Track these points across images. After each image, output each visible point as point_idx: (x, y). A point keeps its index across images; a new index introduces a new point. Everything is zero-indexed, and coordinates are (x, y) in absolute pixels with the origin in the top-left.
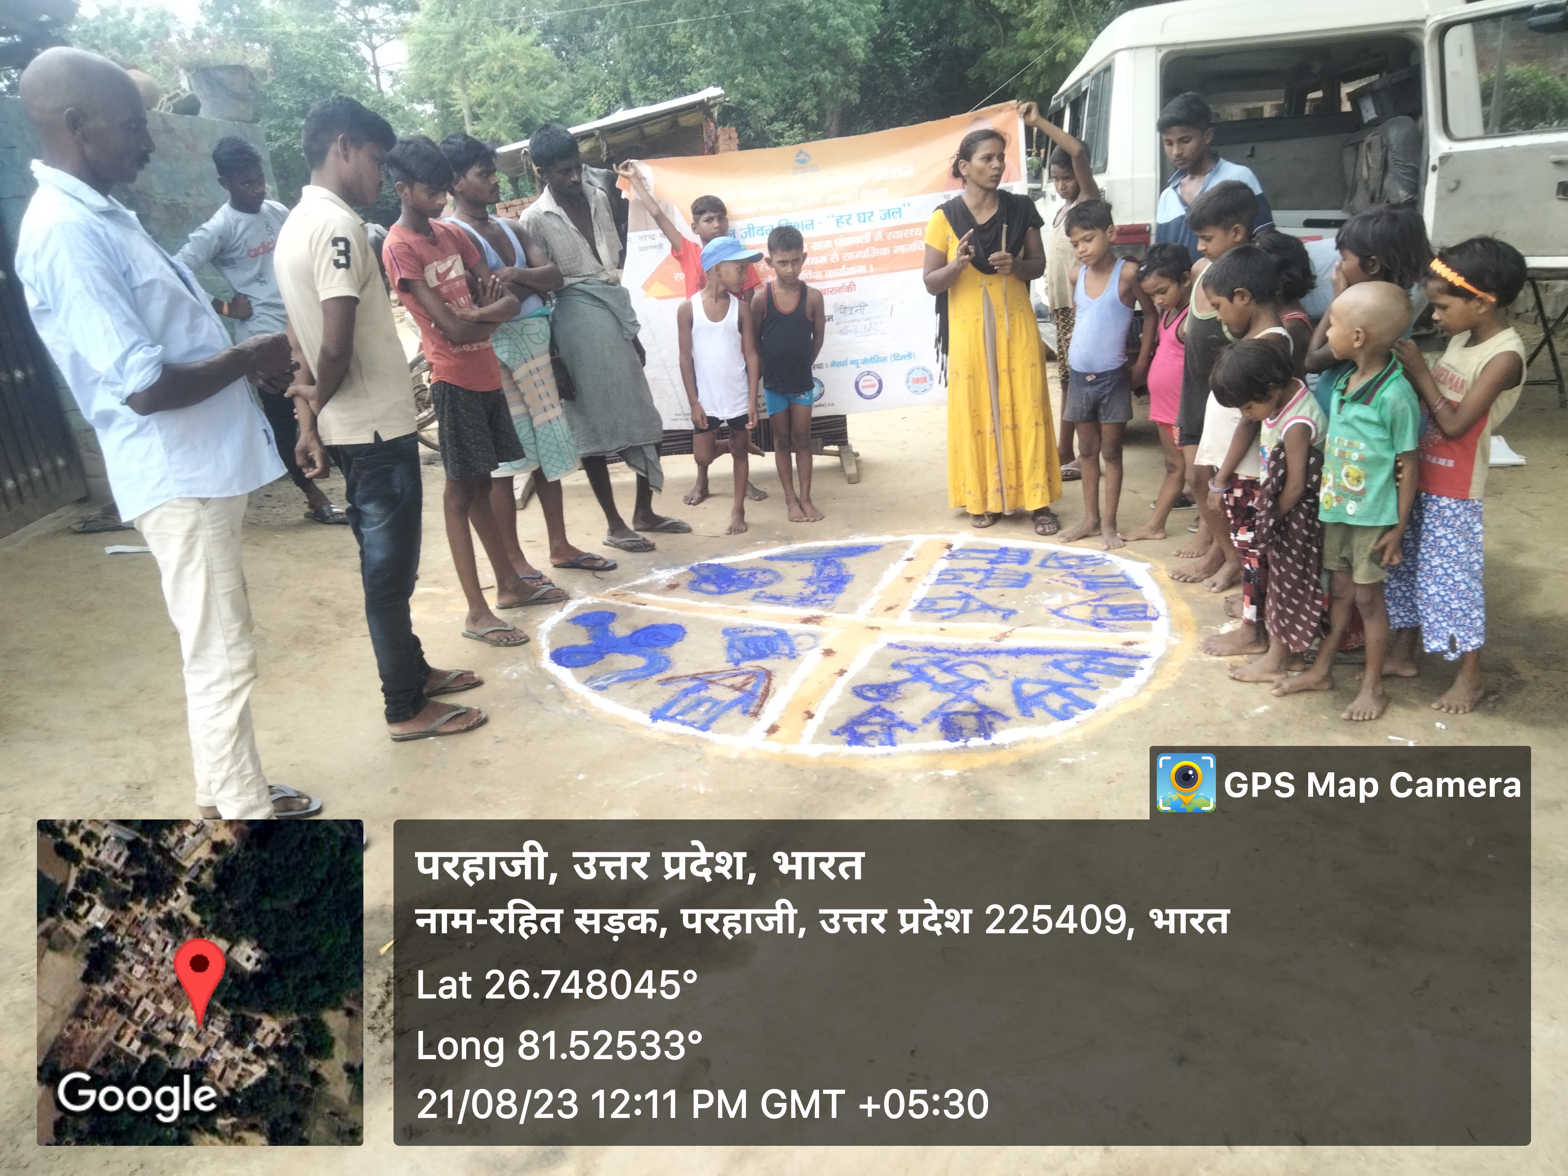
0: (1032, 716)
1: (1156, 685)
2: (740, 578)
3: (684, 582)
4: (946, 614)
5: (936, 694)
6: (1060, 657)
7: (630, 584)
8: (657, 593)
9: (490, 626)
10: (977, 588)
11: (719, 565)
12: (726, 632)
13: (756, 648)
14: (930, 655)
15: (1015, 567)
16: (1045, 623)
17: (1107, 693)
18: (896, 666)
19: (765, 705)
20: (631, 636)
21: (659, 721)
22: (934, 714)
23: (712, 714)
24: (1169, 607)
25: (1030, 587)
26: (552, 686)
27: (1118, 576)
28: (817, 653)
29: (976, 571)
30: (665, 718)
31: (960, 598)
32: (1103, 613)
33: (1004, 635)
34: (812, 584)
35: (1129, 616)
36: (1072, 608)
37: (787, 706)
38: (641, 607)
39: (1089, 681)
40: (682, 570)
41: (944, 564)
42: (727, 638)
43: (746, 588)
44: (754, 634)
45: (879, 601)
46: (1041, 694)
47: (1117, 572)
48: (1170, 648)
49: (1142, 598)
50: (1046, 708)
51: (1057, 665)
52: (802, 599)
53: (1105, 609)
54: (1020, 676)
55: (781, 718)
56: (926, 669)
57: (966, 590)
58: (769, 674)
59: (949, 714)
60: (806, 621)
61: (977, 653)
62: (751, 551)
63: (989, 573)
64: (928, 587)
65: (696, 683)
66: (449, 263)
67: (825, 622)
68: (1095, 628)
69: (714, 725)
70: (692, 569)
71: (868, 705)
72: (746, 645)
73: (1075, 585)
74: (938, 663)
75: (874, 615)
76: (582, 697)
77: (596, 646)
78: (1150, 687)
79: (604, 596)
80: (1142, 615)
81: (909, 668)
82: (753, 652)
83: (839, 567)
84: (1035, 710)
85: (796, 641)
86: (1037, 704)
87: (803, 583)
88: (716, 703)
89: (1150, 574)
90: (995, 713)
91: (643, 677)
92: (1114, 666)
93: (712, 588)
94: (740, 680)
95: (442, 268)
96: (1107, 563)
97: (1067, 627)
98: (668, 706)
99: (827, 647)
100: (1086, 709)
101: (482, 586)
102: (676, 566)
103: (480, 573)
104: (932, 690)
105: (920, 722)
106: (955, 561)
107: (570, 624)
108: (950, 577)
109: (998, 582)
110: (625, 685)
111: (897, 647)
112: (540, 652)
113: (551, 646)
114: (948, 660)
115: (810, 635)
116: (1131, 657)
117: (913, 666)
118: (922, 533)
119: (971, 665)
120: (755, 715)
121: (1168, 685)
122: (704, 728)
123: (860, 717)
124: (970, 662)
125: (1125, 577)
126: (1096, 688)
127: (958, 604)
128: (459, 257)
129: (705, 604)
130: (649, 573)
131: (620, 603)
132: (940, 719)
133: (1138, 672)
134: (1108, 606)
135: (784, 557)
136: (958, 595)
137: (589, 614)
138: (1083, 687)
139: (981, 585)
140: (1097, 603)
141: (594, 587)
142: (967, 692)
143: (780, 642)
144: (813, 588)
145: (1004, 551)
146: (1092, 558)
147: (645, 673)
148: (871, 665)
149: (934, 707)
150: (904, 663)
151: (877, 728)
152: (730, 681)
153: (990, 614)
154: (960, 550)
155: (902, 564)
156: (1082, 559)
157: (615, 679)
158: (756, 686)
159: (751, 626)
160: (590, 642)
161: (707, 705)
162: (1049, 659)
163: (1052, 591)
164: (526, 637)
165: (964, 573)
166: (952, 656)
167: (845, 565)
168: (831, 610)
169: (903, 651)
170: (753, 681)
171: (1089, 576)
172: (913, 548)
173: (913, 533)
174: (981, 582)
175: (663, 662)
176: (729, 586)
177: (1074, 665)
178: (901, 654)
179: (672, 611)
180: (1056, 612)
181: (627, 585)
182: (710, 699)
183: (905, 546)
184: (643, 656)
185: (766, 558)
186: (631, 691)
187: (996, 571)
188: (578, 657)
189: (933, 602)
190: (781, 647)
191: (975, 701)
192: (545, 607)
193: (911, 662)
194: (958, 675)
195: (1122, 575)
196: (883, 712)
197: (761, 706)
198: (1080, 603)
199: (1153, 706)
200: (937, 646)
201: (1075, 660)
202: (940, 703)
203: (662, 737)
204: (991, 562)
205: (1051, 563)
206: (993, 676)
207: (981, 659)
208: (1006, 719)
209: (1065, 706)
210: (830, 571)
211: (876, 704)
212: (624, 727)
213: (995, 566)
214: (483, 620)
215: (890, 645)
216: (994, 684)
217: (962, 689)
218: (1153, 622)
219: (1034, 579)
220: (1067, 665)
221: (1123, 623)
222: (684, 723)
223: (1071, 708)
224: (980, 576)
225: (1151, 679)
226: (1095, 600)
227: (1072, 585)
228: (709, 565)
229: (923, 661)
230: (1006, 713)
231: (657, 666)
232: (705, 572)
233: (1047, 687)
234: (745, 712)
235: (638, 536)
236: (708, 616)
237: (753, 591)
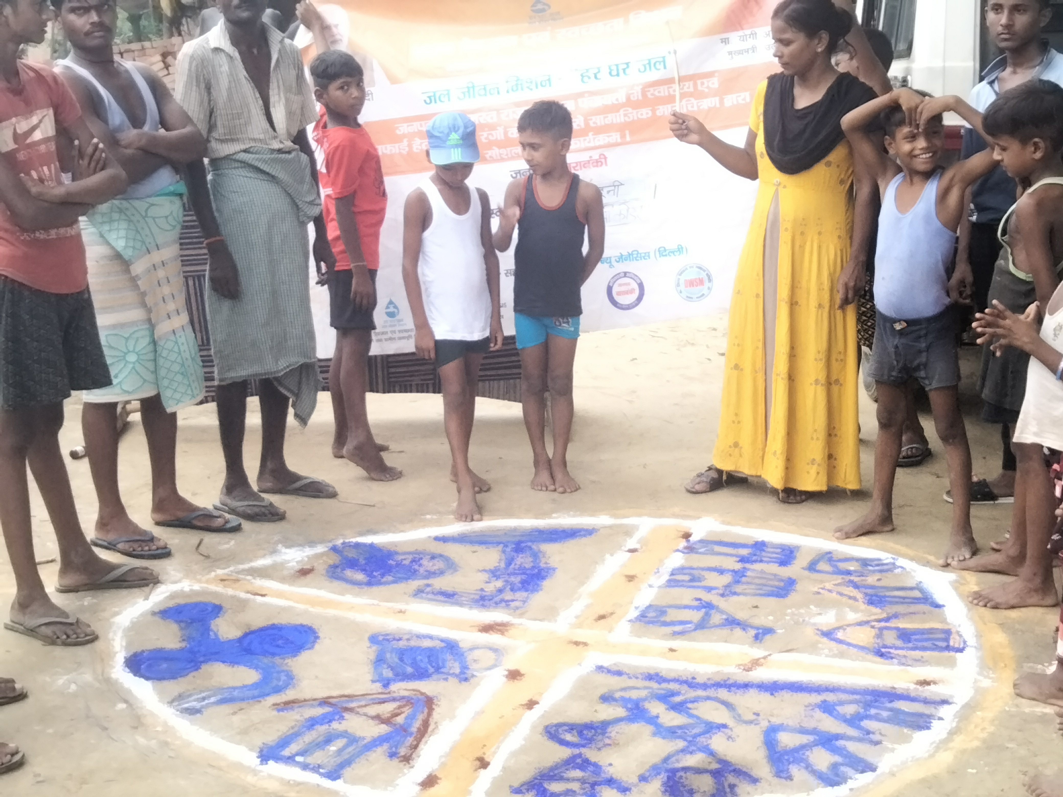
0: (790, 778)
1: (959, 742)
2: (399, 565)
3: (321, 567)
4: (678, 628)
5: (659, 741)
6: (830, 697)
7: (246, 566)
8: (283, 580)
9: (45, 615)
10: (723, 595)
11: (372, 546)
12: (374, 639)
13: (414, 664)
14: (654, 685)
15: (774, 568)
16: (813, 648)
17: (893, 750)
18: (606, 698)
19: (421, 746)
20: (240, 640)
21: (271, 763)
22: (655, 770)
23: (345, 756)
24: (979, 636)
25: (793, 597)
26: (123, 706)
27: (911, 589)
28: (499, 675)
29: (721, 571)
30: (278, 759)
31: (698, 608)
32: (890, 638)
33: (756, 663)
34: (497, 577)
35: (925, 644)
36: (849, 629)
37: (453, 749)
38: (259, 598)
39: (868, 732)
40: (320, 549)
41: (678, 560)
42: (375, 648)
43: (407, 579)
44: (413, 643)
45: (588, 606)
46: (803, 747)
47: (911, 583)
48: (980, 692)
49: (944, 621)
50: (809, 767)
51: (827, 708)
52: (483, 598)
53: (893, 634)
54: (776, 721)
55: (443, 765)
56: (647, 705)
57: (707, 597)
58: (429, 702)
59: (678, 770)
60: (487, 628)
61: (718, 685)
62: (416, 528)
63: (738, 576)
64: (655, 591)
65: (327, 709)
66: (35, 120)
67: (512, 632)
68: (878, 659)
69: (347, 772)
70: (334, 549)
71: (565, 753)
72: (401, 660)
73: (855, 599)
74: (664, 698)
75: (579, 626)
76: (165, 724)
77: (191, 651)
78: (951, 745)
79: (207, 582)
80: (944, 644)
81: (624, 702)
82: (409, 670)
83: (536, 556)
84: (795, 770)
85: (470, 657)
86: (798, 761)
87: (485, 576)
88: (352, 739)
89: (956, 589)
90: (740, 772)
91: (254, 697)
92: (904, 712)
93: (360, 576)
94: (389, 707)
95: (23, 126)
96: (898, 571)
97: (841, 655)
98: (285, 742)
99: (512, 667)
100: (863, 772)
101: (38, 559)
102: (312, 543)
103: (36, 541)
104: (654, 734)
105: (635, 780)
106: (694, 556)
107: (157, 619)
108: (687, 578)
109: (750, 589)
110: (226, 709)
111: (609, 671)
112: (111, 655)
113: (127, 648)
114: (678, 694)
115: (491, 649)
116: (926, 702)
117: (630, 700)
118: (650, 515)
119: (709, 703)
120: (407, 759)
121: (976, 743)
122: (334, 775)
123: (552, 769)
124: (708, 698)
125: (921, 590)
126: (877, 743)
127: (696, 616)
128: (51, 112)
129: (349, 598)
130: (274, 552)
131: (230, 592)
132: (663, 776)
133: (935, 724)
134: (897, 629)
135: (462, 539)
136: (696, 603)
137: (186, 605)
138: (860, 740)
139: (727, 592)
140: (883, 624)
141: (195, 567)
142: (702, 740)
143: (448, 657)
144: (499, 584)
145: (760, 546)
146: (878, 563)
147: (256, 692)
148: (574, 696)
149: (656, 760)
150: (618, 695)
151: (575, 786)
152: (374, 710)
153: (738, 632)
154: (701, 541)
155: (622, 557)
156: (865, 562)
157: (213, 700)
158: (411, 718)
159: (410, 633)
160: (183, 645)
161: (340, 743)
162: (816, 699)
163: (823, 605)
164: (93, 633)
165: (706, 574)
166: (684, 688)
167: (544, 554)
168: (521, 615)
169: (616, 678)
170: (407, 711)
171: (872, 587)
172: (637, 536)
173: (640, 515)
174: (727, 586)
175: (283, 678)
176: (383, 575)
177: (850, 710)
178: (614, 682)
179: (301, 607)
180: (828, 634)
181: (241, 567)
182: (343, 734)
183: (628, 532)
184: (256, 668)
185: (437, 539)
186: (235, 718)
187: (749, 573)
188: (164, 666)
189: (662, 611)
190: (449, 664)
191: (712, 754)
192: (124, 592)
193: (627, 695)
194: (691, 716)
195: (918, 587)
196: (585, 764)
197: (416, 747)
198: (861, 624)
199: (953, 772)
200: (663, 674)
201: (851, 702)
202: (664, 755)
203: (273, 786)
204: (743, 560)
205: (823, 566)
206: (739, 719)
207: (723, 694)
208: (755, 780)
209: (834, 767)
210: (524, 560)
211: (576, 751)
212: (220, 769)
213: (748, 566)
214: (35, 607)
215: (600, 668)
216: (740, 730)
217: (695, 736)
218: (958, 655)
219: (798, 587)
220: (840, 709)
221: (917, 654)
222: (305, 767)
223: (843, 769)
224: (727, 579)
225: (952, 733)
226: (879, 621)
227: (850, 598)
228: (357, 545)
229: (643, 693)
230: (755, 773)
231: (275, 683)
232: (352, 554)
233: (811, 738)
234: (392, 755)
235: (263, 500)
236: (351, 615)
237: (415, 584)
